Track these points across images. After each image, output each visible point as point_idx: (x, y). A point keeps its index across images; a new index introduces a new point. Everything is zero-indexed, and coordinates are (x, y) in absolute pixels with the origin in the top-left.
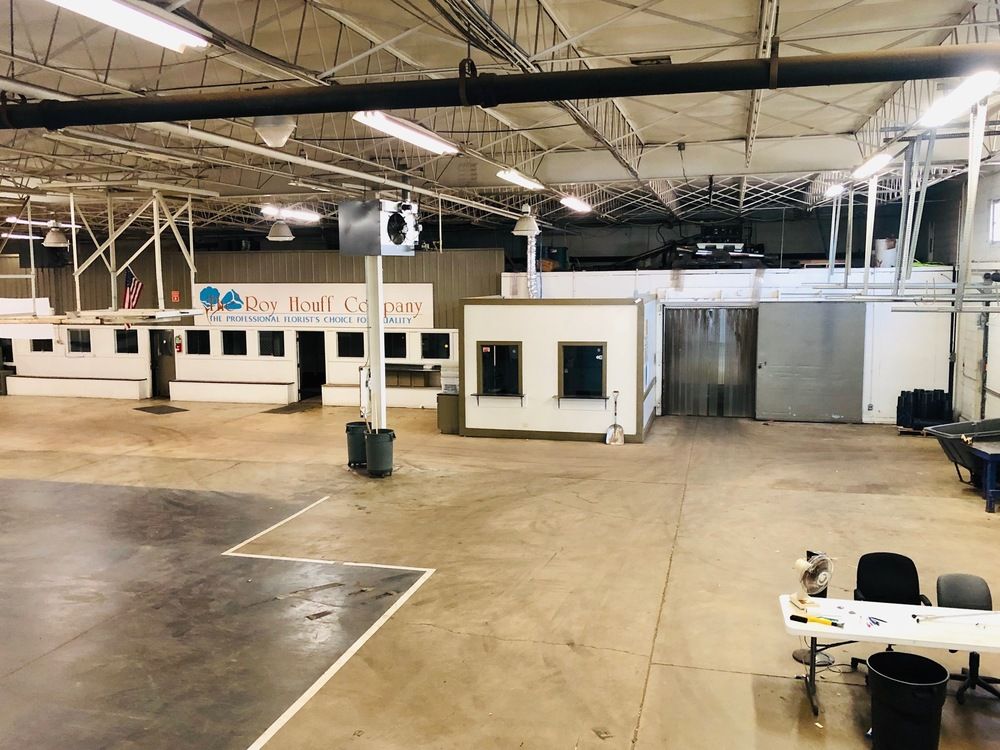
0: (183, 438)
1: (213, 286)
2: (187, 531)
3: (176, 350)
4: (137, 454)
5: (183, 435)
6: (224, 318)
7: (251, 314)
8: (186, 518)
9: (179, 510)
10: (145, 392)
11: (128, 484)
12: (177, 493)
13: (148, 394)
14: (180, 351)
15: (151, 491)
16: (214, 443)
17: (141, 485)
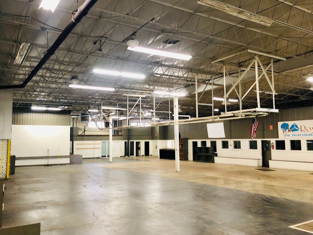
0: (273, 179)
1: (286, 122)
2: (271, 213)
3: (271, 148)
4: (253, 182)
5: (273, 178)
6: (291, 135)
7: (303, 133)
8: (270, 207)
9: (268, 203)
10: (260, 164)
11: (247, 191)
12: (268, 197)
13: (261, 165)
14: (273, 148)
15: (256, 195)
16: (287, 182)
17: (252, 192)
